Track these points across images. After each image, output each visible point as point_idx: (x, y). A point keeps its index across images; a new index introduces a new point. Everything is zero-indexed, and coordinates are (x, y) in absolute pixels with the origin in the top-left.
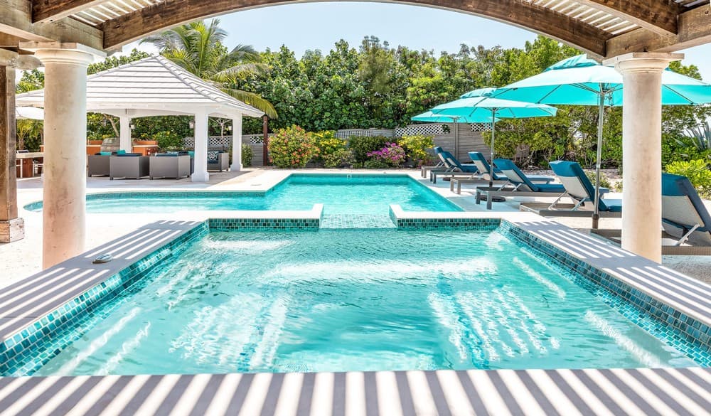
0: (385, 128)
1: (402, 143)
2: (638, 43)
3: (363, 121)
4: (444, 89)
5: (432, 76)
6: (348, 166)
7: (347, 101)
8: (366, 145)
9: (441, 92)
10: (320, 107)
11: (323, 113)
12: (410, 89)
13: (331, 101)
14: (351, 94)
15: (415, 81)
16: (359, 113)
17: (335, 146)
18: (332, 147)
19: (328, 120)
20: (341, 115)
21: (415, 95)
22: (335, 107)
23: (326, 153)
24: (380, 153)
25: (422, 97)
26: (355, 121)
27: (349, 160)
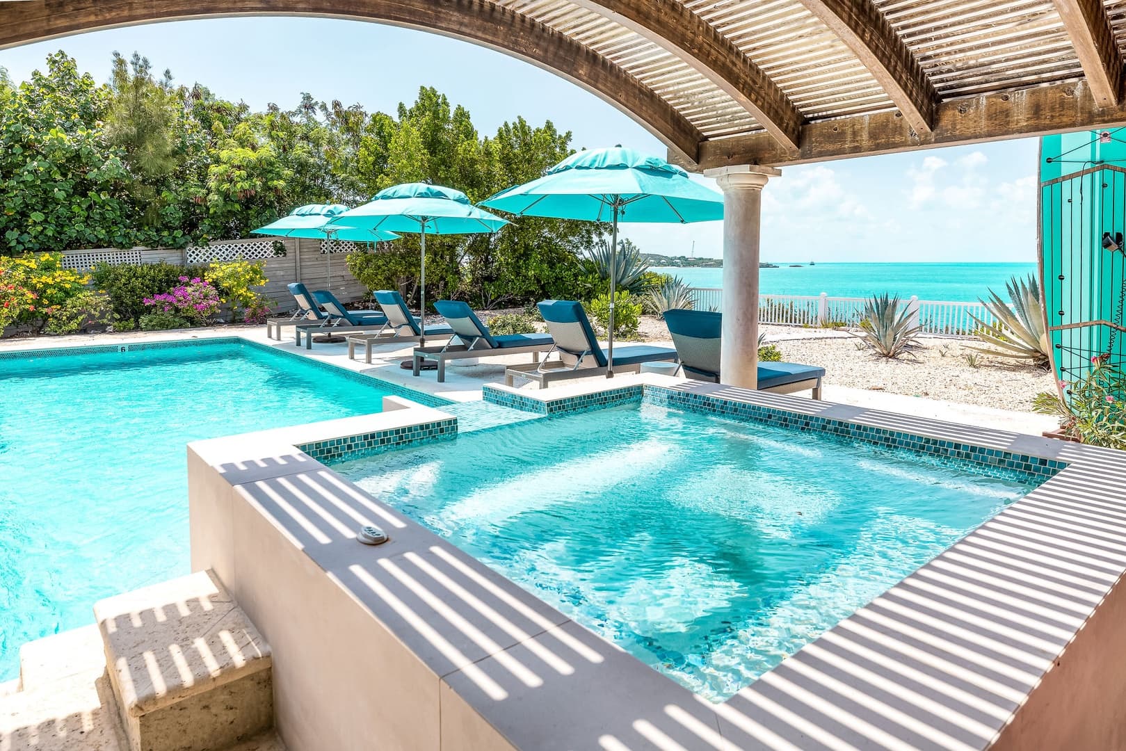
0: (167, 246)
1: (210, 276)
2: (746, 152)
3: (118, 233)
4: (278, 173)
5: (254, 148)
6: (101, 329)
7: (82, 188)
8: (137, 283)
9: (272, 179)
10: (19, 201)
11: (24, 215)
12: (214, 169)
13: (44, 186)
14: (93, 174)
15: (224, 155)
16: (110, 215)
17: (68, 286)
18: (61, 289)
19: (39, 228)
20: (70, 219)
21: (223, 180)
22: (56, 202)
23: (46, 302)
24: (170, 299)
25: (239, 185)
26: (102, 233)
27: (103, 314)
